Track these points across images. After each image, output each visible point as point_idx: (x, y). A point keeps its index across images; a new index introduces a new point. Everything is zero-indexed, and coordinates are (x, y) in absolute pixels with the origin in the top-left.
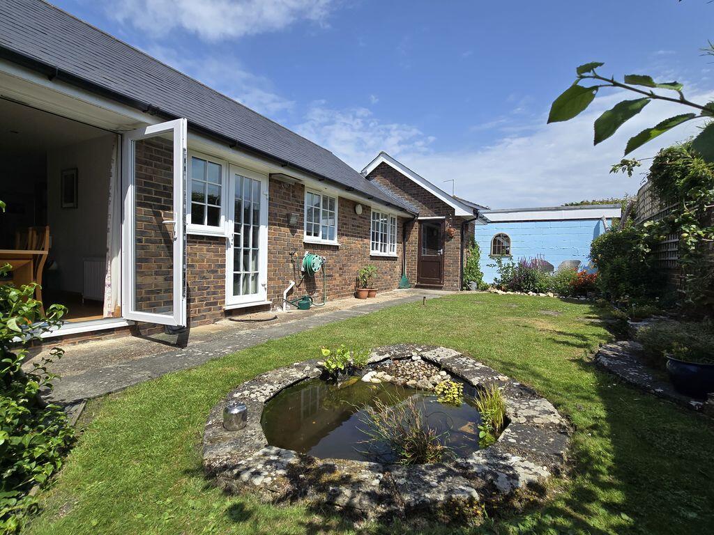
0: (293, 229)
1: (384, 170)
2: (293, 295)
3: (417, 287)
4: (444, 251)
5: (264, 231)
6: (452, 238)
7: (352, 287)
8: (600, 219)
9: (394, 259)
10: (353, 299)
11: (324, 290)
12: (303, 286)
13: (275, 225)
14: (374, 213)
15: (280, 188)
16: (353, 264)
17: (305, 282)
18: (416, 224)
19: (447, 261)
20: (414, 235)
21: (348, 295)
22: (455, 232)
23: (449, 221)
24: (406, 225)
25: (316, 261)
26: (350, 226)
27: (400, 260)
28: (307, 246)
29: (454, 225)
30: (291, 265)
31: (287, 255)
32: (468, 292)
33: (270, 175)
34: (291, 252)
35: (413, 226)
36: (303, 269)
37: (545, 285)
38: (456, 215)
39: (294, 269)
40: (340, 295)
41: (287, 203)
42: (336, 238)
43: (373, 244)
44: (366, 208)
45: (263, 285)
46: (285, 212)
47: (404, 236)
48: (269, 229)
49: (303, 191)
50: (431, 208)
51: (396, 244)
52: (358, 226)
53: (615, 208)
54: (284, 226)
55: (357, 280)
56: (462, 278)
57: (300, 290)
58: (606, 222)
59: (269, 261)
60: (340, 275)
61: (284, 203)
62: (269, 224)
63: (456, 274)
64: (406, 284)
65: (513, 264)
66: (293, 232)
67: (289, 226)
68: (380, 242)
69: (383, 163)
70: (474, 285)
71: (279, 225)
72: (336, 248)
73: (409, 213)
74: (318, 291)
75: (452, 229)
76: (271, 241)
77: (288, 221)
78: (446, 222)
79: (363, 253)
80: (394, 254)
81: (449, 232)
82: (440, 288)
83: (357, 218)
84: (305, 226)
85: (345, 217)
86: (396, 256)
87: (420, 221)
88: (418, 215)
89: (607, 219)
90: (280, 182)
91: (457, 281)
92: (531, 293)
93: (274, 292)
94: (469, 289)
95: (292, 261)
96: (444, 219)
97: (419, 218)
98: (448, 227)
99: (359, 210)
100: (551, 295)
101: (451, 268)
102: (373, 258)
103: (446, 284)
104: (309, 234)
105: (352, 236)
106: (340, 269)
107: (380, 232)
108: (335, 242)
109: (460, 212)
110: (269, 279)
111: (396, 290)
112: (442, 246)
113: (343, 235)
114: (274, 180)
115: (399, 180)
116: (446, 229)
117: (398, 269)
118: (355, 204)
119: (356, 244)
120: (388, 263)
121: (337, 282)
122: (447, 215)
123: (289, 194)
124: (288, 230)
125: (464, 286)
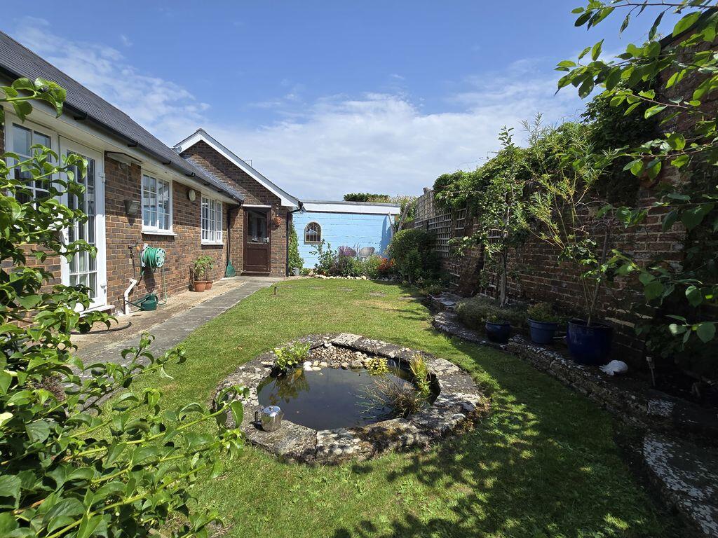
0: (132, 218)
1: (201, 149)
2: (133, 295)
3: (243, 274)
4: (270, 240)
5: (100, 220)
6: (278, 226)
7: (187, 280)
8: (387, 214)
9: (220, 247)
10: (188, 293)
11: (162, 286)
12: (143, 284)
13: (113, 214)
14: (203, 198)
15: (117, 169)
16: (187, 255)
17: (145, 279)
18: (241, 211)
19: (273, 249)
20: (239, 222)
21: (184, 289)
22: (281, 221)
23: (275, 210)
24: (231, 211)
25: (160, 254)
26: (184, 214)
27: (225, 247)
28: (147, 237)
29: (281, 215)
30: (130, 260)
31: (126, 249)
32: (293, 278)
33: (106, 152)
34: (130, 245)
35: (237, 213)
36: (143, 265)
37: (359, 270)
38: (282, 205)
39: (134, 265)
40: (176, 290)
41: (124, 188)
42: (171, 227)
43: (203, 231)
44: (198, 193)
45: (103, 287)
46: (122, 198)
47: (229, 223)
48: (106, 219)
49: (140, 173)
50: (256, 196)
51: (222, 231)
52: (191, 214)
53: (396, 206)
54: (122, 215)
55: (191, 272)
56: (287, 265)
57: (140, 288)
58: (391, 217)
59: (108, 258)
60: (176, 268)
61: (121, 187)
62: (107, 213)
63: (282, 261)
64: (230, 272)
65: (331, 252)
66: (131, 222)
67: (127, 215)
68: (209, 230)
69: (201, 141)
70: (297, 271)
71: (117, 214)
72: (171, 238)
73: (235, 200)
74: (157, 288)
75: (278, 219)
76: (110, 234)
77: (126, 209)
78: (272, 211)
79: (196, 242)
80: (220, 242)
81: (275, 220)
82: (267, 275)
83: (189, 204)
84: (142, 215)
85: (179, 203)
86: (222, 244)
87: (245, 209)
88: (243, 202)
89: (392, 215)
90: (116, 162)
91: (283, 268)
92: (349, 277)
93: (115, 295)
94: (293, 275)
95: (132, 256)
96: (270, 208)
97: (244, 205)
98: (274, 216)
99: (193, 196)
100: (364, 277)
101: (277, 255)
102: (204, 247)
103: (273, 270)
104: (146, 224)
105: (186, 224)
106: (176, 261)
107: (209, 220)
108: (170, 232)
109: (285, 202)
110: (109, 279)
111: (223, 279)
112: (268, 234)
113: (177, 223)
114: (110, 160)
115: (221, 163)
116: (273, 218)
117: (224, 257)
118: (188, 189)
119: (189, 232)
120: (216, 252)
121: (174, 276)
122: (274, 204)
123: (125, 177)
124: (125, 219)
125: (289, 272)
